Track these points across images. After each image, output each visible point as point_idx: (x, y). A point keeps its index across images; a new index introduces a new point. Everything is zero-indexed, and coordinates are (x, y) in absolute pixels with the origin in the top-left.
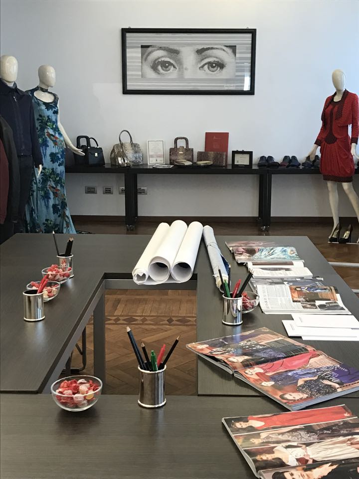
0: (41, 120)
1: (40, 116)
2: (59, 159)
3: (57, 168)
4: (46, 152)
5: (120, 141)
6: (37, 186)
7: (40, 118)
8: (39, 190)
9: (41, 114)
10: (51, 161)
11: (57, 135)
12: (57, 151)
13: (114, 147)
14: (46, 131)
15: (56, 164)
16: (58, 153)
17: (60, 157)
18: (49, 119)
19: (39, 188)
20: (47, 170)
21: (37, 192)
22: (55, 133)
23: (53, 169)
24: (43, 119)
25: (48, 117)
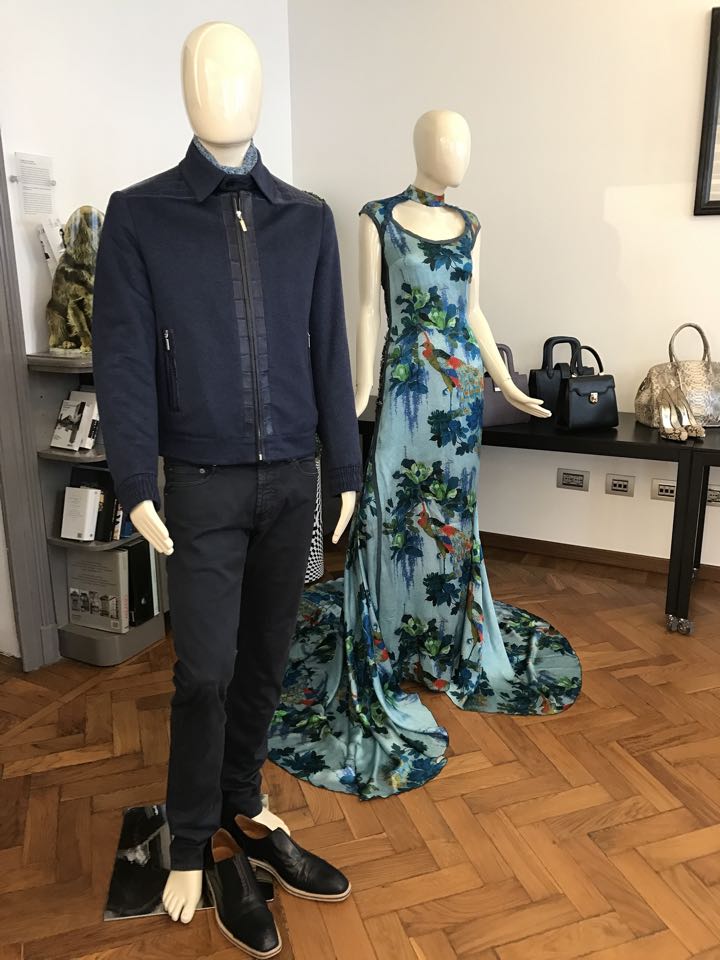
0: (407, 301)
1: (406, 288)
2: (461, 432)
3: (450, 462)
4: (416, 410)
5: (671, 355)
6: (380, 520)
7: (406, 296)
8: (387, 533)
9: (408, 282)
10: (433, 439)
11: (460, 353)
12: (456, 406)
13: (650, 372)
14: (421, 338)
15: (450, 448)
16: (457, 414)
17: (464, 424)
18: (434, 297)
19: (385, 525)
20: (414, 468)
21: (379, 539)
22: (453, 347)
23: (437, 465)
24: (415, 299)
25: (433, 290)
